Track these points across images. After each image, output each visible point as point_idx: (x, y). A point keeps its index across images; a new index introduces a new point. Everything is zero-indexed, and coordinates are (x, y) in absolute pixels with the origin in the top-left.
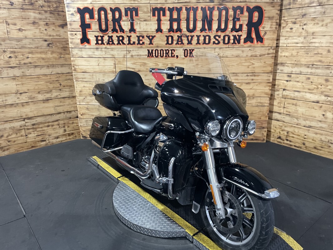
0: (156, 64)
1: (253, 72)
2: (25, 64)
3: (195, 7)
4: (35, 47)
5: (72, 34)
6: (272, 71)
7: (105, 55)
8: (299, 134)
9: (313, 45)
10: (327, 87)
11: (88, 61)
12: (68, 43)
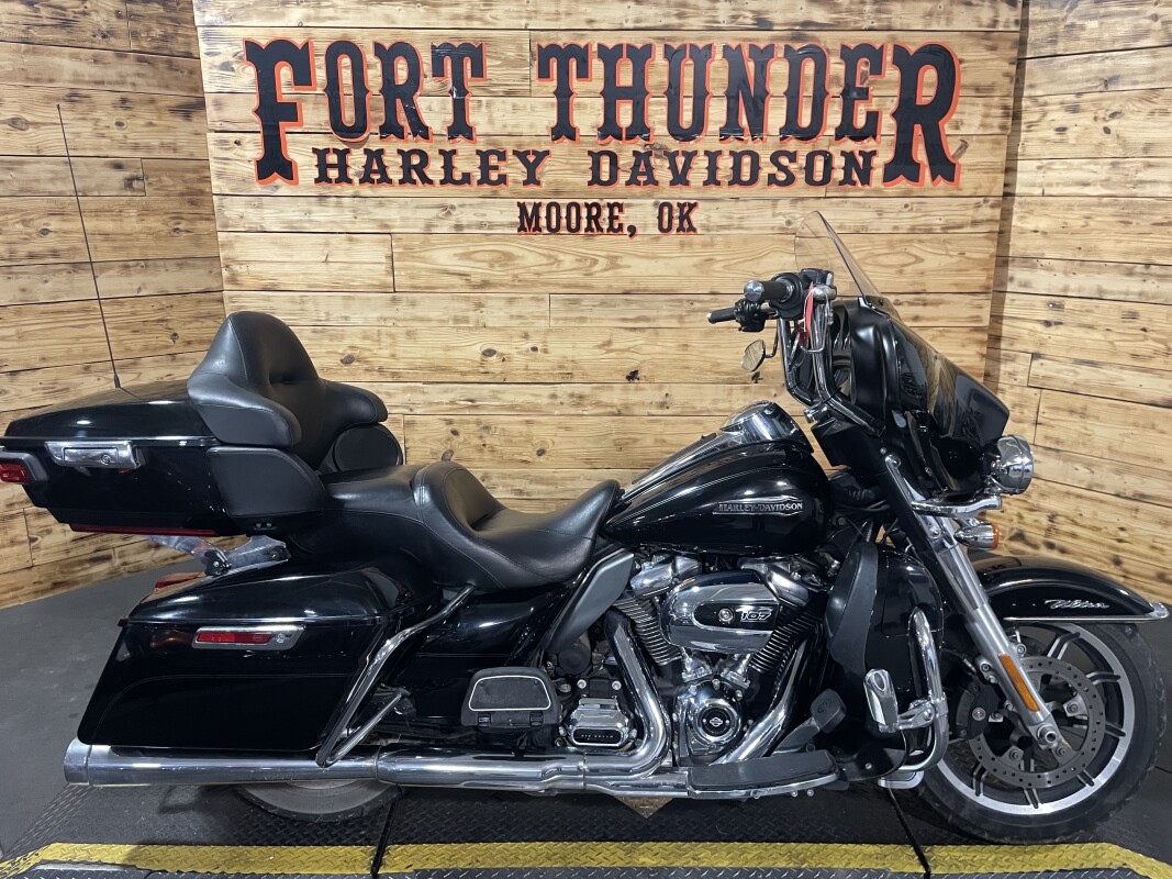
0: (549, 257)
1: (919, 289)
2: (31, 256)
3: (701, 45)
5: (222, 143)
6: (988, 288)
7: (351, 222)
8: (1098, 525)
9: (1149, 190)
11: (287, 246)
12: (207, 174)
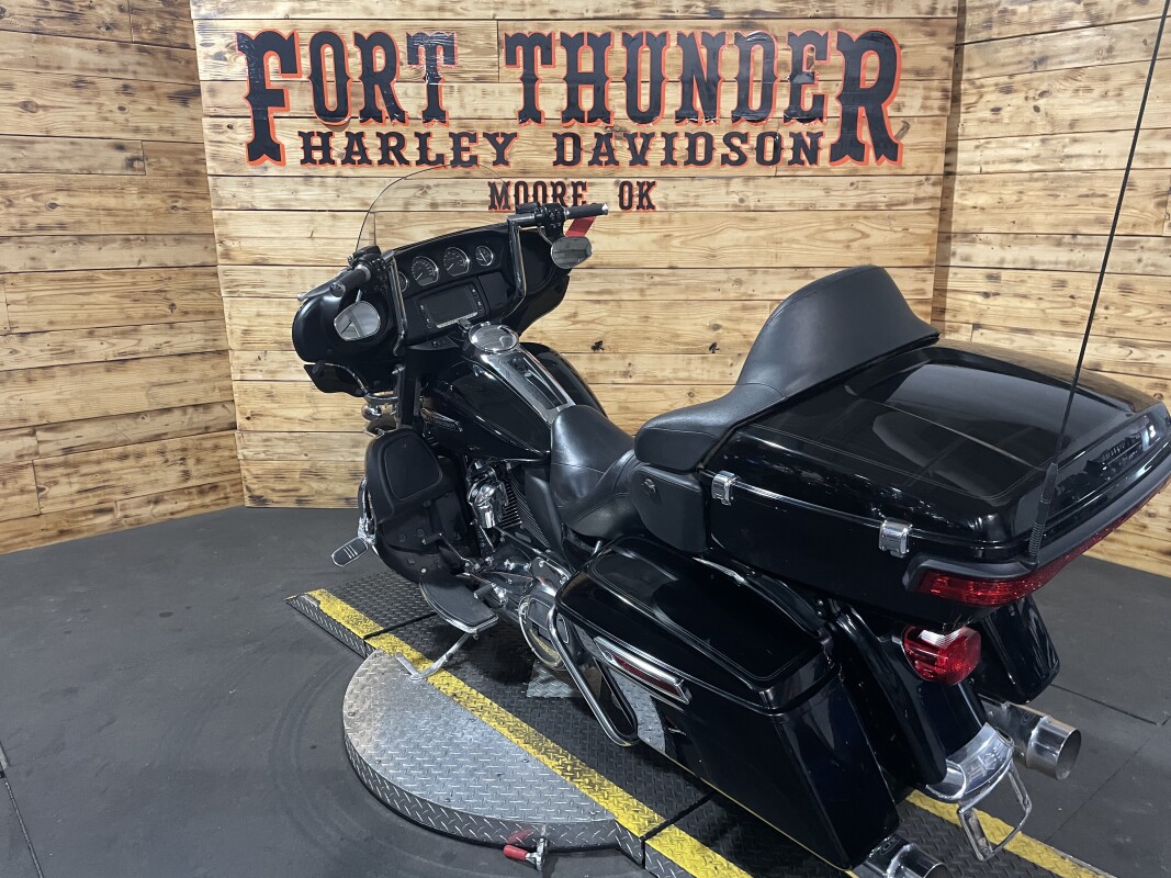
2: (40, 228)
3: (656, 33)
4: (81, 170)
5: (216, 127)
6: (931, 262)
7: (335, 200)
9: (1074, 164)
10: (1130, 311)
11: (275, 223)
12: (202, 157)
